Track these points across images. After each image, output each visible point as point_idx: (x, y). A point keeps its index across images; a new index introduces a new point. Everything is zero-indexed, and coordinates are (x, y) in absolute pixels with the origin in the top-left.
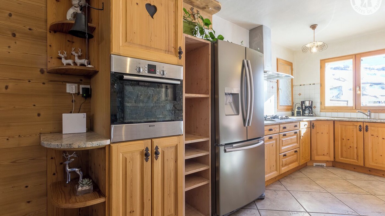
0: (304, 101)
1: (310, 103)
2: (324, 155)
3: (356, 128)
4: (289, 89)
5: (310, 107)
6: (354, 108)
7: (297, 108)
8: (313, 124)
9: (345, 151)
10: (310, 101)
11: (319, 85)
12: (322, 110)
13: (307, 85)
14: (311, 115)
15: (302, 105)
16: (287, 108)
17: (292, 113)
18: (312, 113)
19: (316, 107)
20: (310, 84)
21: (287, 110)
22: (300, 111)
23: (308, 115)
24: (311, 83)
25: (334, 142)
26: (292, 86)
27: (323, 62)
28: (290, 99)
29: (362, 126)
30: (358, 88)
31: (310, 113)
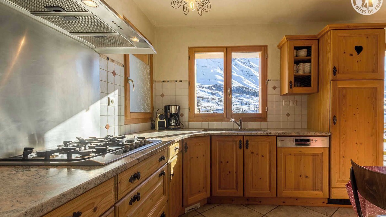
0: (169, 106)
1: (176, 109)
2: (199, 191)
3: (236, 144)
4: (148, 85)
5: (177, 116)
6: (225, 116)
7: (159, 118)
8: (186, 143)
9: (224, 179)
10: (177, 106)
11: (187, 84)
12: (191, 119)
13: (171, 81)
14: (179, 127)
15: (166, 112)
16: (143, 117)
17: (152, 124)
18: (179, 125)
19: (183, 115)
20: (176, 81)
21: (144, 120)
22: (164, 121)
23: (174, 127)
24: (178, 79)
25: (211, 167)
26: (152, 81)
27: (192, 51)
28: (149, 102)
29: (242, 141)
30: (229, 91)
31: (177, 123)
